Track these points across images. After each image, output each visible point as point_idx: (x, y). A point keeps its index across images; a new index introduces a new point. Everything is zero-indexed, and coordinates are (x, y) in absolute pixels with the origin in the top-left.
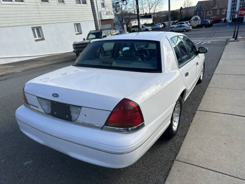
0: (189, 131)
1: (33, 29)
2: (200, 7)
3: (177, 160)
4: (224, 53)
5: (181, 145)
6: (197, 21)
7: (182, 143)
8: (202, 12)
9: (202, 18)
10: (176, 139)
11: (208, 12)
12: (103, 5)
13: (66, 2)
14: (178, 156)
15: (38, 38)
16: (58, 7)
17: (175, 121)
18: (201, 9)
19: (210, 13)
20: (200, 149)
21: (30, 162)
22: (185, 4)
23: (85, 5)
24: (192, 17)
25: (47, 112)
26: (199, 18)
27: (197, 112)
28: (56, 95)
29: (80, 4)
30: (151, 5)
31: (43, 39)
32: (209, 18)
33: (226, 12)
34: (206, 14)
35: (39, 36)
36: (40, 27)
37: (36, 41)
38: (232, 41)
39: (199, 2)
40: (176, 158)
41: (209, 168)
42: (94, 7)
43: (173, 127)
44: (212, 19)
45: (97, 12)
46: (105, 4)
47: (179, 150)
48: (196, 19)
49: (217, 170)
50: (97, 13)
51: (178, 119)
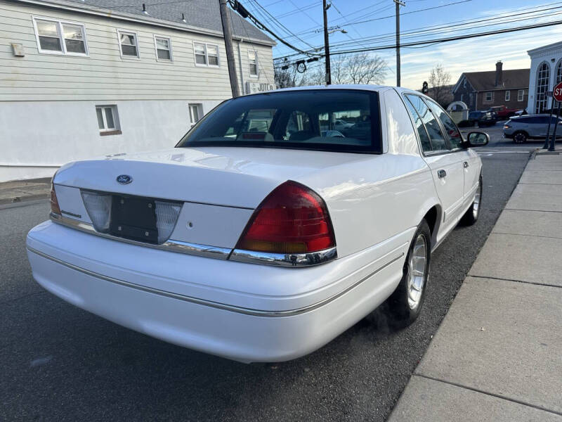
0: (448, 315)
1: (99, 109)
2: (468, 84)
3: (419, 375)
4: (526, 173)
5: (428, 344)
6: (462, 114)
7: (431, 339)
8: (471, 95)
9: (471, 108)
10: (416, 330)
11: (486, 96)
12: (254, 70)
13: (174, 59)
14: (420, 366)
15: (106, 129)
16: (157, 67)
17: (413, 288)
18: (470, 90)
19: (489, 99)
20: (480, 353)
21: (45, 360)
22: (433, 78)
23: (217, 66)
24: (449, 104)
25: (99, 225)
26: (465, 106)
27: (467, 279)
28: (125, 179)
29: (205, 63)
30: (357, 77)
31: (118, 132)
32: (487, 107)
33: (526, 96)
34: (480, 100)
35: (111, 125)
36: (115, 106)
37: (102, 134)
38: (541, 154)
39: (464, 74)
40: (417, 371)
41: (505, 395)
42: (234, 68)
43: (410, 301)
44: (494, 110)
45: (239, 82)
46: (259, 67)
47: (424, 353)
48: (459, 108)
49: (527, 401)
50: (240, 86)
51: (422, 284)
